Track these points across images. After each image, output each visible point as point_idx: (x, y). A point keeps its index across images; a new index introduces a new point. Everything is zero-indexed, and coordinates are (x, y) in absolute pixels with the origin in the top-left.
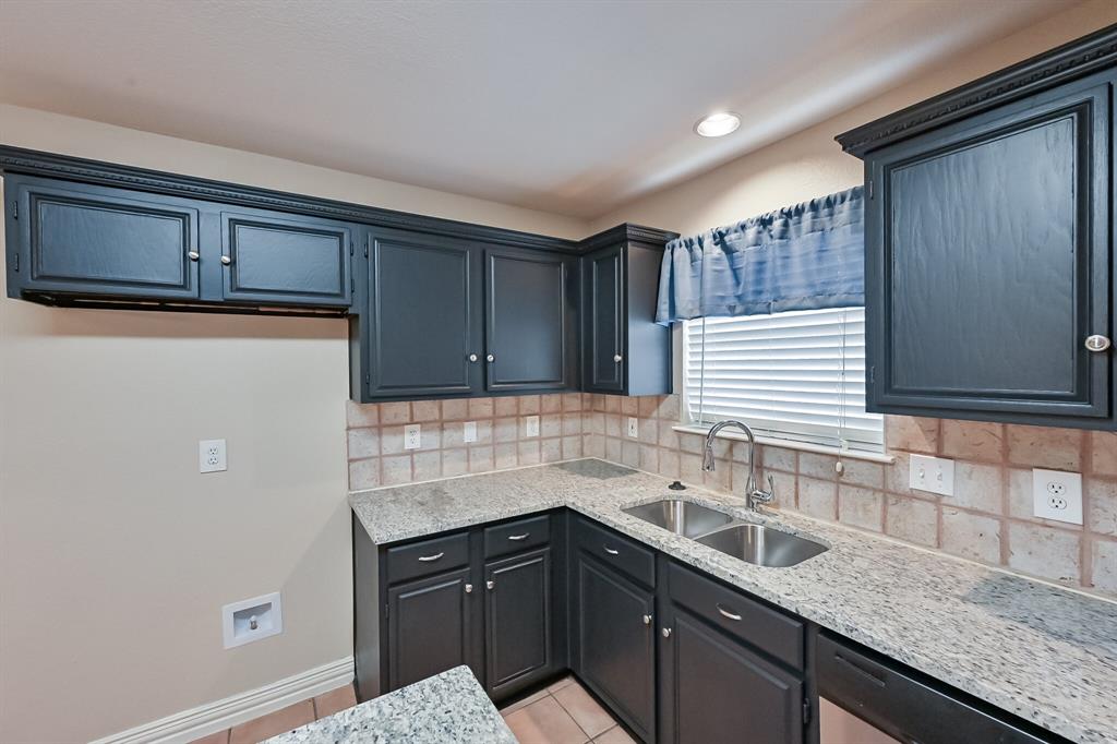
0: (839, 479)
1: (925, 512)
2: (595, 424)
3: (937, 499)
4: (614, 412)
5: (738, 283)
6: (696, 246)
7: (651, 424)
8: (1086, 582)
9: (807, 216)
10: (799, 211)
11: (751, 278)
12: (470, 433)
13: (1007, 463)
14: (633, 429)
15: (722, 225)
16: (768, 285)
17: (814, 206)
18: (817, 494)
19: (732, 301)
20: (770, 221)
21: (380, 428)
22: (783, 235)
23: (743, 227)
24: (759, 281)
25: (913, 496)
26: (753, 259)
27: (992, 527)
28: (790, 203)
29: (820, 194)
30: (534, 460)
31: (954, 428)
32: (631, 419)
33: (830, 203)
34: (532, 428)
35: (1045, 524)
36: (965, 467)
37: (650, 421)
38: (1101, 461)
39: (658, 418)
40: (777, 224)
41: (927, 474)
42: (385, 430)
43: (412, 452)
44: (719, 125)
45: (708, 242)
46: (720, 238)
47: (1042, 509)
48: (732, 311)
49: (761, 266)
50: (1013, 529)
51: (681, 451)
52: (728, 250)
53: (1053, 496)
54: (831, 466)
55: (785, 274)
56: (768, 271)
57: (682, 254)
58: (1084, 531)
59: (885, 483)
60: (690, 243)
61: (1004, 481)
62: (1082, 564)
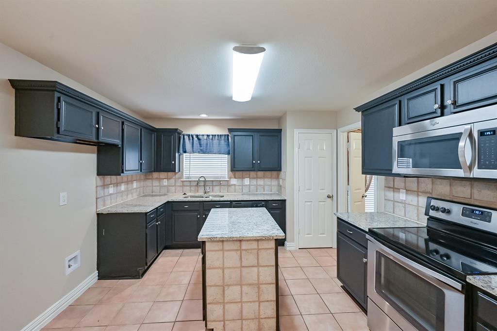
0: (221, 185)
1: (233, 187)
2: (149, 183)
3: (235, 185)
4: (157, 178)
5: (201, 147)
6: (191, 137)
7: (172, 181)
8: (250, 191)
9: (217, 137)
10: (215, 136)
11: (205, 146)
12: (123, 187)
13: (243, 178)
14: (165, 182)
15: (198, 134)
16: (208, 148)
17: (218, 135)
18: (217, 188)
19: (199, 150)
20: (209, 136)
22: (212, 139)
23: (203, 135)
24: (207, 147)
25: (232, 185)
26: (205, 144)
27: (241, 187)
28: (214, 134)
29: (219, 134)
30: (135, 196)
31: (237, 173)
32: (164, 180)
33: (221, 136)
34: (135, 185)
35: (246, 185)
36: (238, 179)
37: (172, 180)
38: (251, 176)
39: (175, 178)
40: (211, 137)
41: (234, 181)
42: (105, 187)
43: (111, 194)
44: (204, 116)
45: (194, 137)
46: (197, 136)
47: (246, 184)
48: (199, 153)
49: (207, 144)
50: (243, 187)
51: (183, 186)
52: (199, 139)
53: (247, 181)
54: (219, 183)
55: (213, 147)
56: (209, 146)
57: (186, 137)
58: (250, 185)
59: (227, 184)
60: (189, 136)
61: (242, 181)
62: (249, 190)
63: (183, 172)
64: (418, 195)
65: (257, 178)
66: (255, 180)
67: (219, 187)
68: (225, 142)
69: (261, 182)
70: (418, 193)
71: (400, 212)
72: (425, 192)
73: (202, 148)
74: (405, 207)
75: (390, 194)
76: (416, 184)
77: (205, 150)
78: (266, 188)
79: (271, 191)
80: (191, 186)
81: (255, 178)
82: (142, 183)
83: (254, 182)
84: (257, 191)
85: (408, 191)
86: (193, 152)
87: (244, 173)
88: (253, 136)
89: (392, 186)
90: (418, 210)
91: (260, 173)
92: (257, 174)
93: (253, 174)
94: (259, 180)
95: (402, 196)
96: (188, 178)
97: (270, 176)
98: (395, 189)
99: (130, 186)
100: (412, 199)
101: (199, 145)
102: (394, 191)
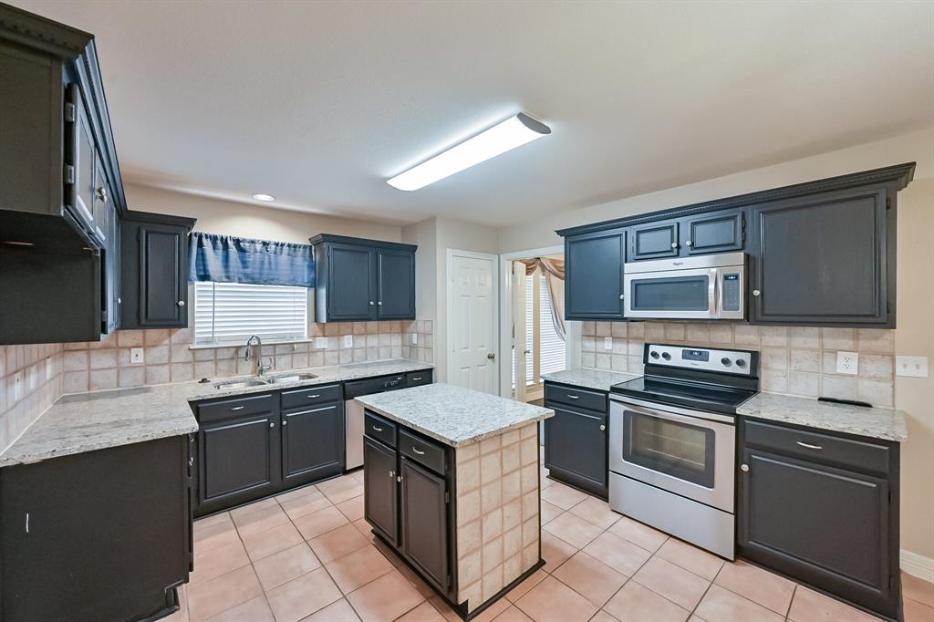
0: (292, 352)
1: (320, 354)
3: (324, 350)
5: (245, 267)
6: (220, 242)
7: (160, 352)
8: (353, 361)
9: (285, 248)
10: (282, 245)
11: (257, 266)
13: (339, 335)
14: (138, 357)
15: (240, 236)
16: (266, 270)
17: (289, 246)
18: (283, 360)
19: (241, 276)
20: (268, 244)
22: (275, 252)
23: (253, 242)
24: (262, 269)
25: (319, 351)
26: (258, 262)
27: (336, 354)
29: (293, 242)
31: (329, 326)
33: (295, 246)
35: (346, 349)
36: (331, 338)
38: (356, 332)
39: (170, 344)
40: (272, 247)
41: (322, 343)
44: (263, 198)
45: (230, 243)
46: (237, 242)
47: (347, 346)
48: (240, 281)
49: (262, 263)
50: (341, 353)
51: (195, 361)
52: (241, 250)
53: (348, 341)
54: (291, 348)
55: (276, 269)
56: (266, 266)
57: (207, 244)
58: (353, 349)
59: (308, 349)
60: (214, 239)
61: (339, 340)
62: (353, 357)
63: (193, 329)
64: (628, 343)
65: (366, 333)
66: (363, 337)
67: (290, 356)
68: (305, 260)
69: (373, 341)
70: (627, 340)
71: (604, 364)
72: (637, 339)
73: (248, 271)
74: (611, 358)
75: (591, 345)
76: (626, 330)
77: (257, 276)
78: (382, 351)
79: (391, 357)
80: (216, 361)
81: (363, 334)
83: (361, 342)
84: (366, 359)
85: (615, 339)
86: (229, 279)
87: (343, 325)
89: (593, 333)
90: (628, 360)
91: (372, 325)
92: (366, 328)
93: (358, 325)
94: (369, 337)
95: (608, 345)
96: (208, 342)
97: (388, 330)
98: (597, 337)
99: (42, 373)
100: (621, 348)
101: (240, 265)
102: (596, 340)
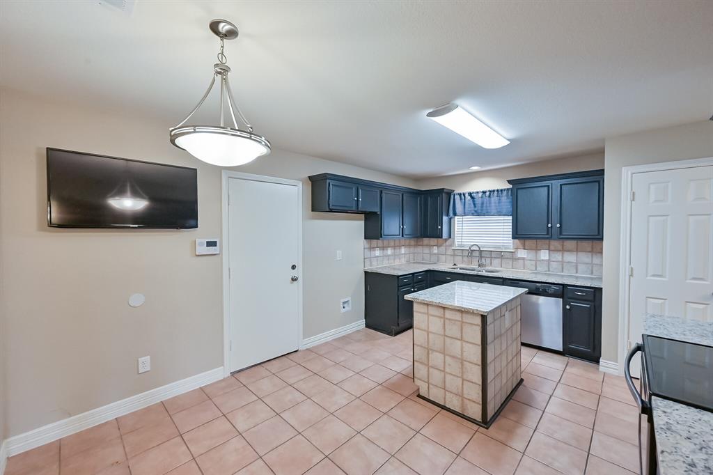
0: (502, 257)
1: (521, 261)
2: (419, 249)
3: (524, 259)
4: (427, 245)
5: (475, 207)
6: (462, 196)
7: (443, 249)
8: (549, 270)
9: (496, 193)
10: (494, 191)
11: (480, 205)
12: (389, 251)
13: (537, 249)
14: (435, 250)
15: (471, 191)
16: (484, 208)
17: (498, 191)
18: (496, 262)
19: (473, 212)
20: (486, 192)
21: (371, 248)
22: (489, 196)
23: (478, 192)
24: (482, 207)
25: (519, 259)
26: (480, 202)
27: (534, 263)
28: (492, 189)
29: (500, 188)
30: (403, 261)
31: (528, 242)
32: (434, 247)
33: (501, 190)
34: (403, 250)
35: (543, 260)
36: (529, 251)
37: (442, 247)
38: (552, 247)
39: (446, 246)
40: (488, 193)
41: (522, 253)
43: (377, 257)
44: (475, 168)
45: (467, 195)
46: (470, 194)
47: (542, 258)
48: (473, 215)
49: (483, 204)
50: (538, 262)
51: (454, 255)
52: (473, 198)
53: (544, 255)
54: (500, 254)
55: (490, 206)
56: (485, 205)
57: (457, 197)
58: (549, 261)
59: (512, 257)
60: (460, 195)
61: (536, 253)
62: (549, 267)
63: (455, 239)
65: (563, 250)
66: (560, 254)
67: (499, 260)
68: (508, 198)
69: (570, 257)
73: (476, 209)
77: (480, 211)
78: (581, 268)
79: (592, 273)
80: (463, 256)
81: (560, 251)
82: (412, 250)
83: (558, 256)
84: (562, 271)
86: (465, 214)
87: (540, 242)
88: (548, 186)
91: (570, 244)
92: (563, 246)
93: (555, 244)
94: (566, 254)
96: (461, 247)
97: (590, 249)
99: (397, 251)
101: (473, 206)
